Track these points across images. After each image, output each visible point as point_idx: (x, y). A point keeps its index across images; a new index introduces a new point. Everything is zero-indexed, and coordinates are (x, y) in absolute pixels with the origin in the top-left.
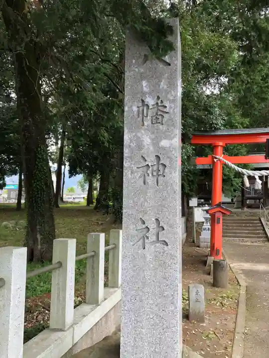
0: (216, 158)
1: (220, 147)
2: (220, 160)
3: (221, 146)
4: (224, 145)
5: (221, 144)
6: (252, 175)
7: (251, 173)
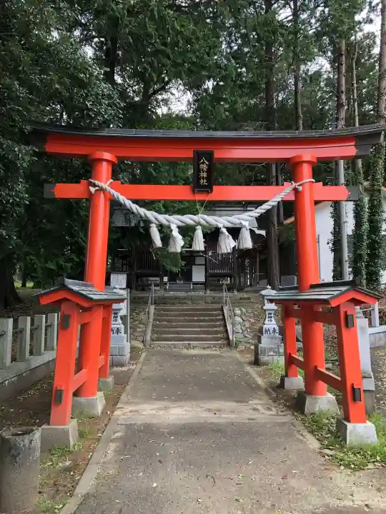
0: (94, 185)
1: (105, 164)
2: (102, 189)
3: (107, 161)
4: (115, 160)
5: (107, 156)
6: (165, 222)
7: (163, 218)
